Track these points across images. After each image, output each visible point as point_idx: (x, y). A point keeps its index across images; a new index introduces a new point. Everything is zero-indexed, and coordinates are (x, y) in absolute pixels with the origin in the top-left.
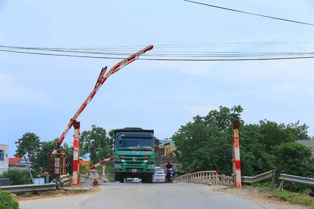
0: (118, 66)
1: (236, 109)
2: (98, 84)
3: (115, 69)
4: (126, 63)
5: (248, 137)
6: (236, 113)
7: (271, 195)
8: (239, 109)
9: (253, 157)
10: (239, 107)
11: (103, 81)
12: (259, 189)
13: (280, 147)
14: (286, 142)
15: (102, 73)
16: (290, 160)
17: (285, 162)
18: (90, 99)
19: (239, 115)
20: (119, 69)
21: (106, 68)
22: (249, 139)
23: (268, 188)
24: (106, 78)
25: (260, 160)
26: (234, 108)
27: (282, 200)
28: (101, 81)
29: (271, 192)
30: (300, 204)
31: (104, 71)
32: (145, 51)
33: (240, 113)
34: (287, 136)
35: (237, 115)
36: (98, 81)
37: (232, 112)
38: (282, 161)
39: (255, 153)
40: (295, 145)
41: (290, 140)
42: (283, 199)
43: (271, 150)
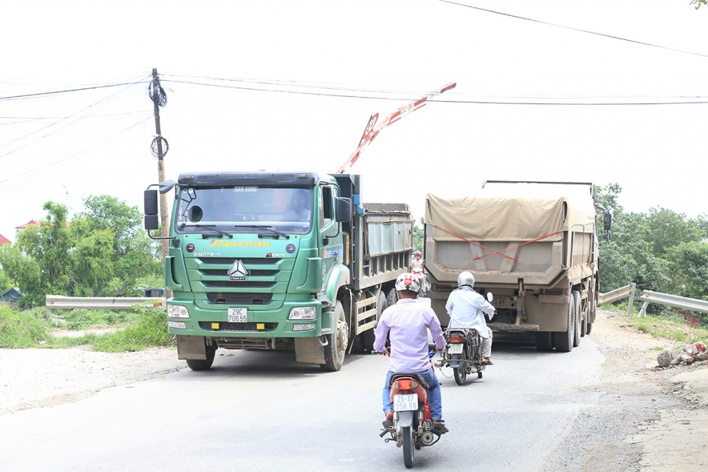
0: (399, 113)
1: (611, 188)
2: (363, 140)
3: (392, 118)
4: (412, 110)
5: (627, 232)
6: (612, 194)
7: (625, 323)
8: (616, 188)
9: (634, 262)
10: (617, 187)
11: (372, 136)
12: (608, 313)
13: (678, 249)
14: (687, 240)
15: (371, 123)
16: (693, 269)
17: (684, 273)
18: (351, 163)
19: (617, 197)
20: (400, 118)
21: (377, 115)
22: (628, 234)
23: (623, 312)
24: (378, 132)
25: (643, 266)
26: (609, 186)
27: (641, 332)
28: (368, 136)
29: (626, 318)
30: (669, 338)
31: (373, 121)
32: (443, 91)
33: (618, 194)
34: (689, 232)
35: (613, 197)
36: (364, 136)
37: (604, 193)
38: (681, 270)
39: (637, 256)
40: (701, 246)
41: (693, 238)
42: (643, 330)
43: (665, 252)
